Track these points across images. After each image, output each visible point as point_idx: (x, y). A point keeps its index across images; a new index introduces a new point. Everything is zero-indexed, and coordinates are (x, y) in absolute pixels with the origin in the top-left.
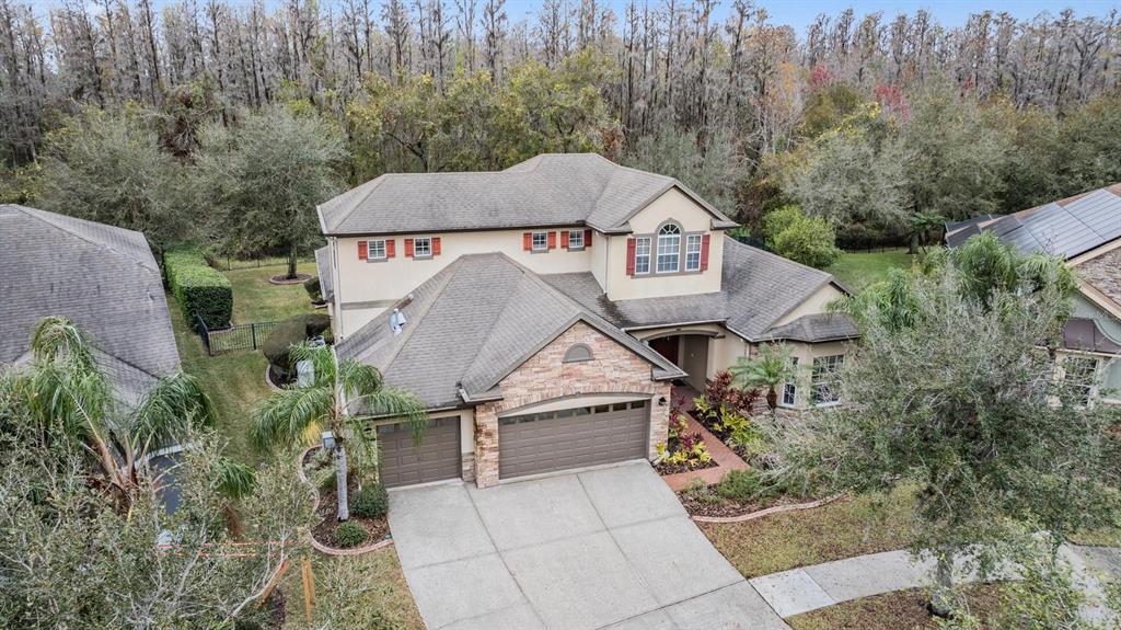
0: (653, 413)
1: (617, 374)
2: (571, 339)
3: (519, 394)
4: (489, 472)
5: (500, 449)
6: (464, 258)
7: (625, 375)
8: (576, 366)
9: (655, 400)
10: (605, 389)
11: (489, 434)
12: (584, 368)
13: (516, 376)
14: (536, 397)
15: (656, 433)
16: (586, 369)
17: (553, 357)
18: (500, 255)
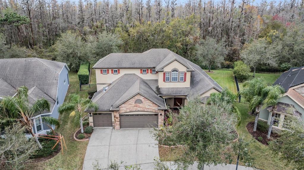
0: (159, 117)
1: (149, 107)
2: (137, 98)
3: (124, 109)
4: (118, 127)
5: (120, 121)
6: (125, 74)
7: (151, 107)
8: (138, 104)
9: (159, 114)
10: (146, 110)
11: (117, 118)
12: (140, 105)
13: (123, 105)
14: (128, 111)
15: (160, 122)
16: (141, 105)
17: (132, 101)
18: (134, 74)
